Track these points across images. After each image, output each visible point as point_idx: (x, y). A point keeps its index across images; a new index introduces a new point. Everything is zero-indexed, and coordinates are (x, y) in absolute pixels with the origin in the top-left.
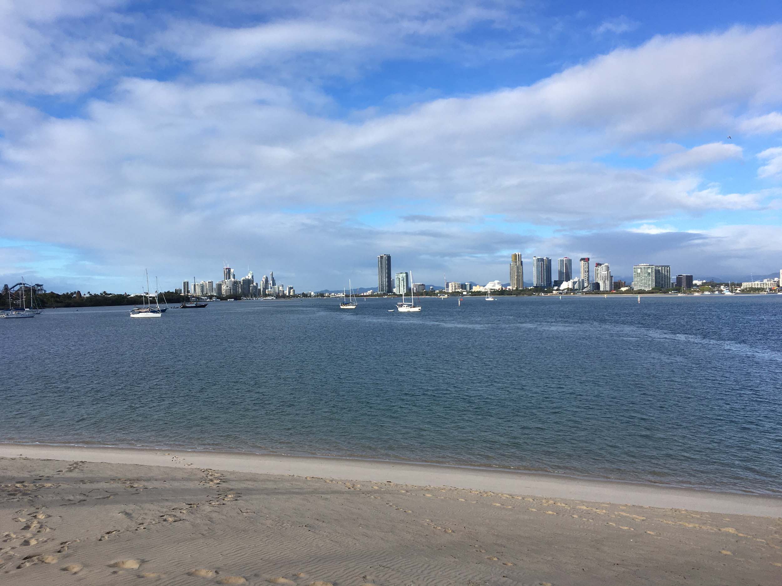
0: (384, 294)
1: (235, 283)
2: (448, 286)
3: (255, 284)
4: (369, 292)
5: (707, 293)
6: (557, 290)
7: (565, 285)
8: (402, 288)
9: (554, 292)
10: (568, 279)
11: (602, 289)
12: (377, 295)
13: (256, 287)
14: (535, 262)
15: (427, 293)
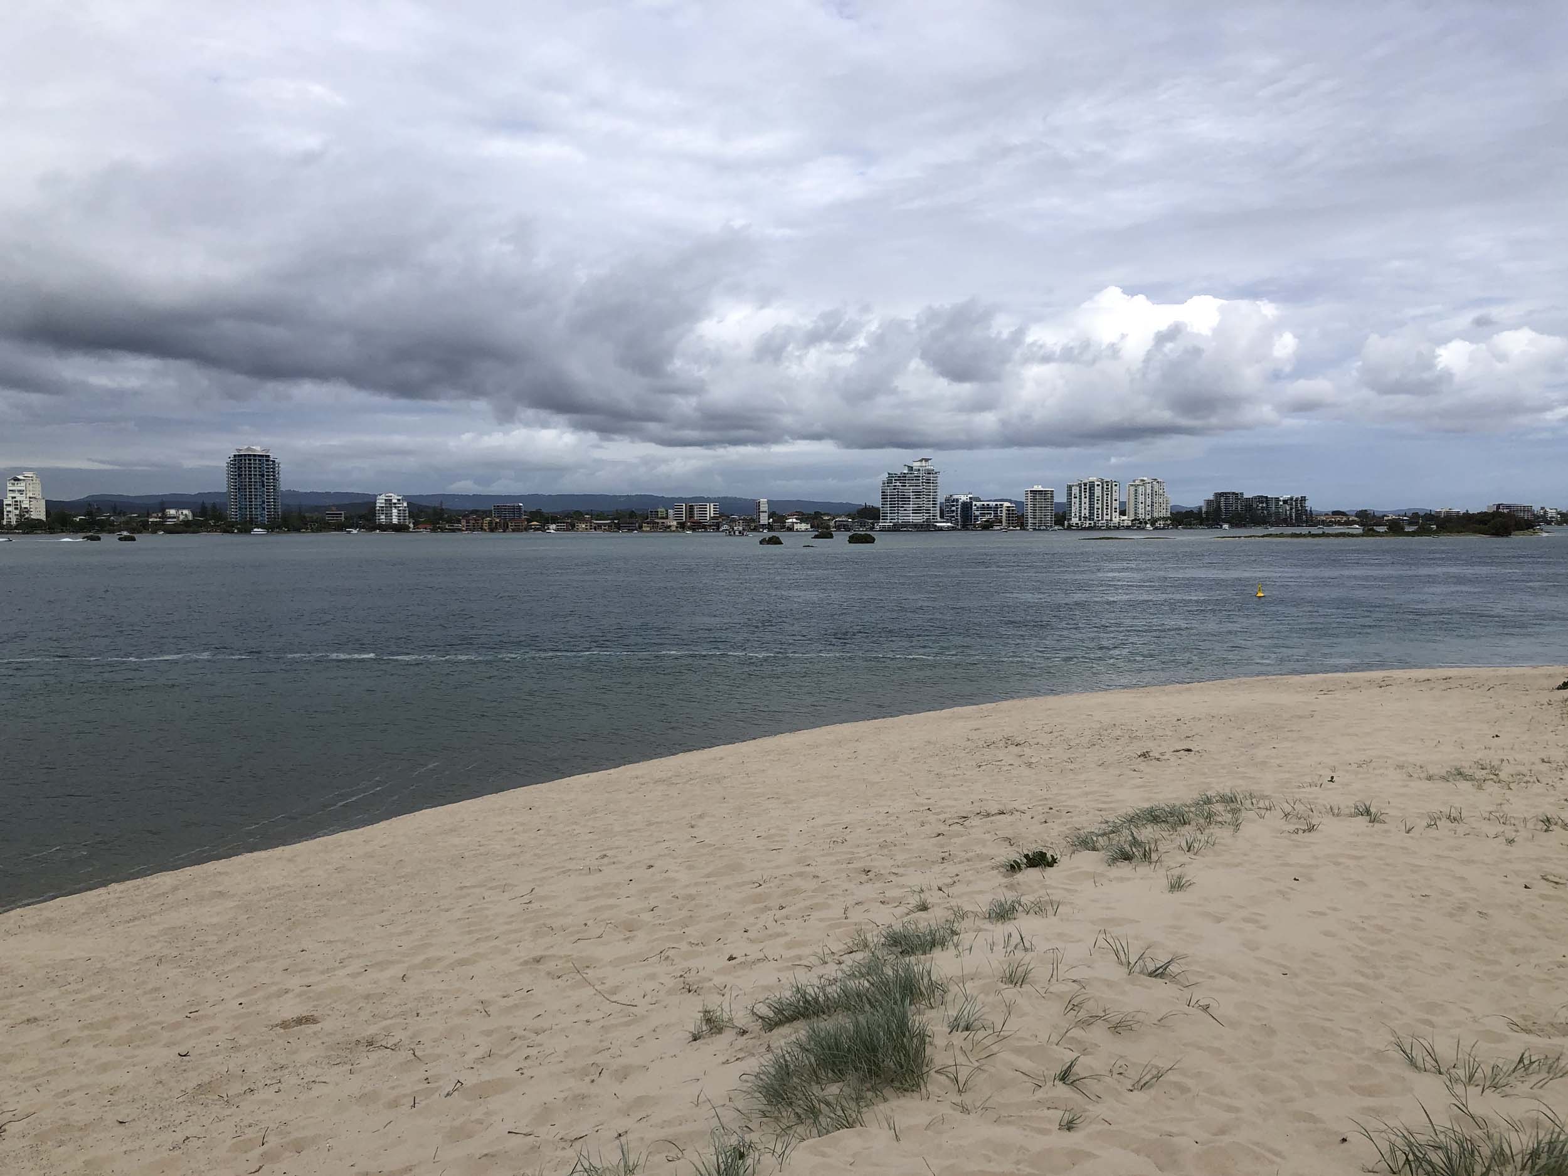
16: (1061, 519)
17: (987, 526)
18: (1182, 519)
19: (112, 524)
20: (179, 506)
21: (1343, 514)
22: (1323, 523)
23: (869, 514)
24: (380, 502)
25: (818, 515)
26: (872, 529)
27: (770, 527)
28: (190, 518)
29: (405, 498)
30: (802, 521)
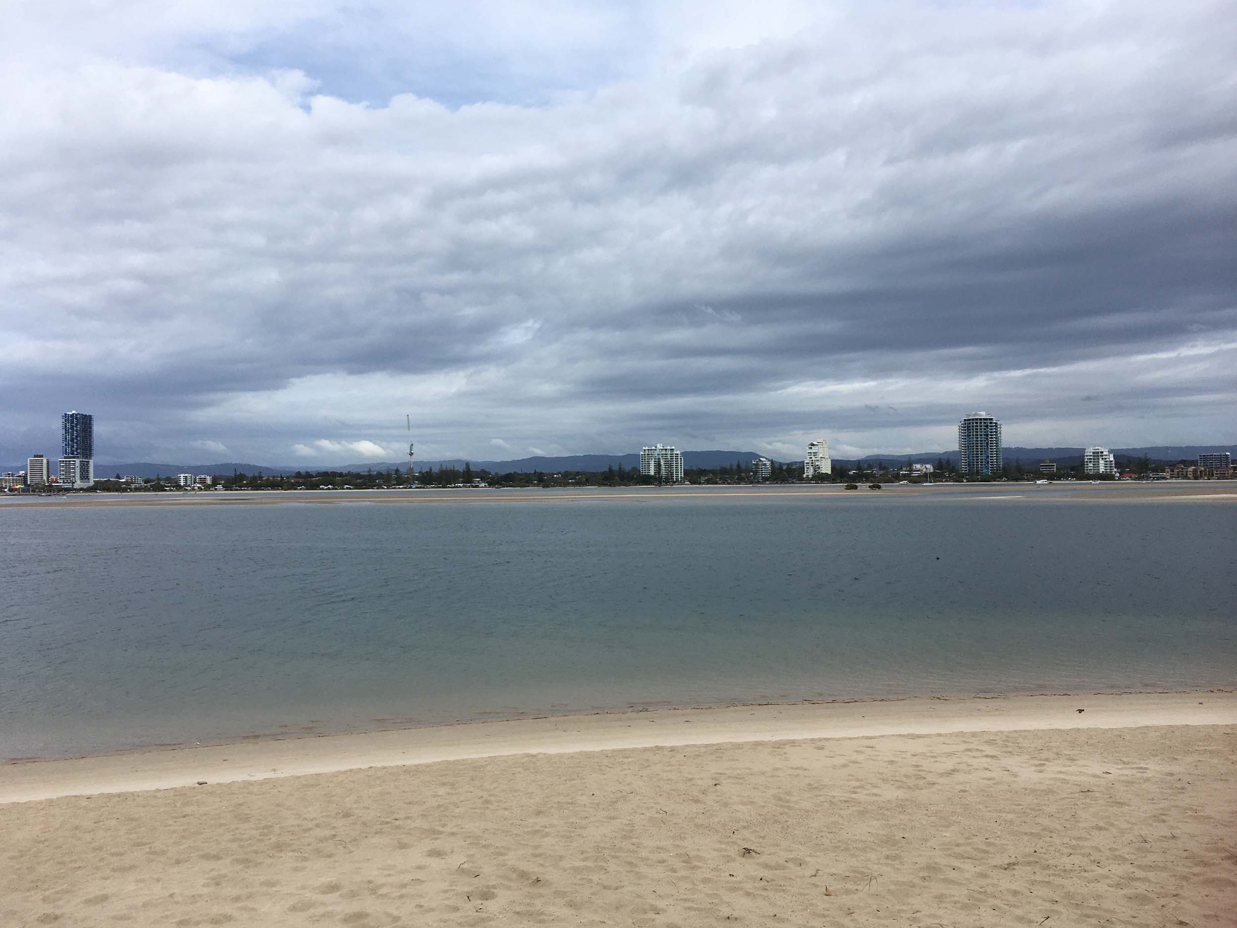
19: (875, 474)
20: (923, 462)
24: (1089, 451)
28: (931, 470)
29: (1112, 451)
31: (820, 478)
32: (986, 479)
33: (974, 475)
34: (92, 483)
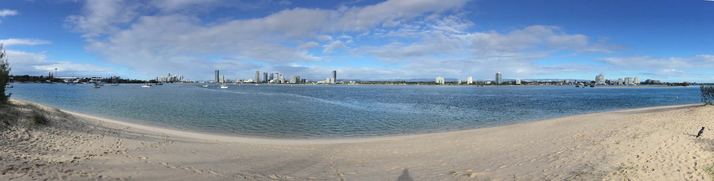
0: (217, 82)
1: (171, 78)
2: (236, 80)
3: (177, 78)
4: (212, 82)
5: (309, 84)
6: (269, 82)
7: (271, 81)
8: (222, 81)
9: (268, 83)
10: (272, 79)
11: (282, 82)
12: (214, 83)
13: (177, 79)
14: (263, 74)
15: (230, 83)
16: (624, 83)
17: (613, 84)
18: (642, 83)
19: (480, 84)
20: (489, 81)
21: (665, 83)
22: (662, 84)
23: (594, 82)
24: (517, 80)
25: (585, 82)
26: (594, 85)
27: (577, 84)
28: (490, 83)
29: (520, 80)
30: (582, 83)
31: (470, 84)
32: (500, 85)
33: (498, 84)
34: (336, 83)
